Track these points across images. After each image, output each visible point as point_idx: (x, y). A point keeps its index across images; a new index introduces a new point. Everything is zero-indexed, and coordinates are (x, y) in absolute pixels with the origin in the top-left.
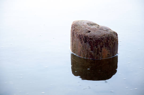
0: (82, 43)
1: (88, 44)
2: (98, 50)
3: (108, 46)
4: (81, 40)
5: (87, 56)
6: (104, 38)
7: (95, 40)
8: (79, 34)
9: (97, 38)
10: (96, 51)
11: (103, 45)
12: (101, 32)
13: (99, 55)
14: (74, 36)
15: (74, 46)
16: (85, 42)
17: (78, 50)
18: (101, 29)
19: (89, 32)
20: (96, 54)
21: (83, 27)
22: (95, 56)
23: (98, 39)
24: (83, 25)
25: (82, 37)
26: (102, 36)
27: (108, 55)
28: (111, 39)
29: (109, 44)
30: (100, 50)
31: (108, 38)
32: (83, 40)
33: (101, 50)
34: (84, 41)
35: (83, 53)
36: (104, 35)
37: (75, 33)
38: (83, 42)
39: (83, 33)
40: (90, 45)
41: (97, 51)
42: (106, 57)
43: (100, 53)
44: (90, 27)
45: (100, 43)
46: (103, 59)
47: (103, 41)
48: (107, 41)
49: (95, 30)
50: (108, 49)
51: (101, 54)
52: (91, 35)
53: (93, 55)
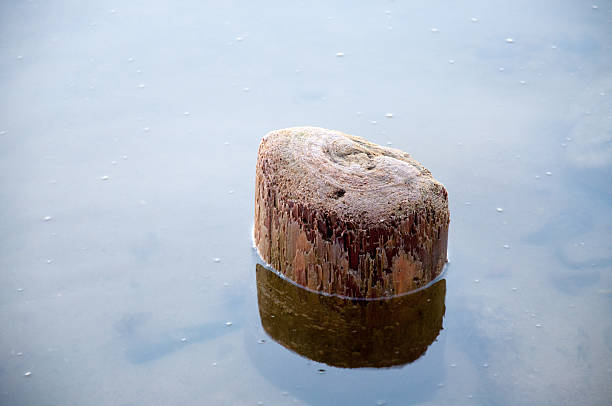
0: (311, 237)
1: (338, 244)
2: (380, 266)
3: (415, 246)
4: (306, 227)
5: (334, 289)
6: (400, 220)
7: (367, 232)
8: (300, 201)
9: (374, 221)
10: (368, 271)
11: (398, 245)
12: (385, 194)
13: (383, 285)
14: (275, 205)
15: (275, 245)
16: (327, 235)
17: (294, 261)
18: (382, 179)
19: (341, 193)
20: (370, 281)
21: (312, 170)
22: (366, 289)
23: (377, 226)
24: (311, 163)
25: (314, 216)
26: (393, 214)
27: (416, 279)
28: (428, 219)
29: (420, 238)
30: (386, 267)
31: (414, 219)
32: (318, 227)
33: (390, 264)
34: (321, 231)
35: (315, 276)
36: (400, 209)
37: (279, 195)
38: (318, 235)
39: (315, 201)
40: (346, 247)
41: (375, 272)
42: (408, 290)
43: (385, 276)
44: (340, 167)
45: (386, 240)
46: (395, 296)
47: (396, 230)
48: (413, 230)
49: (360, 184)
50: (415, 259)
51: (391, 277)
52: (351, 210)
53: (359, 285)
